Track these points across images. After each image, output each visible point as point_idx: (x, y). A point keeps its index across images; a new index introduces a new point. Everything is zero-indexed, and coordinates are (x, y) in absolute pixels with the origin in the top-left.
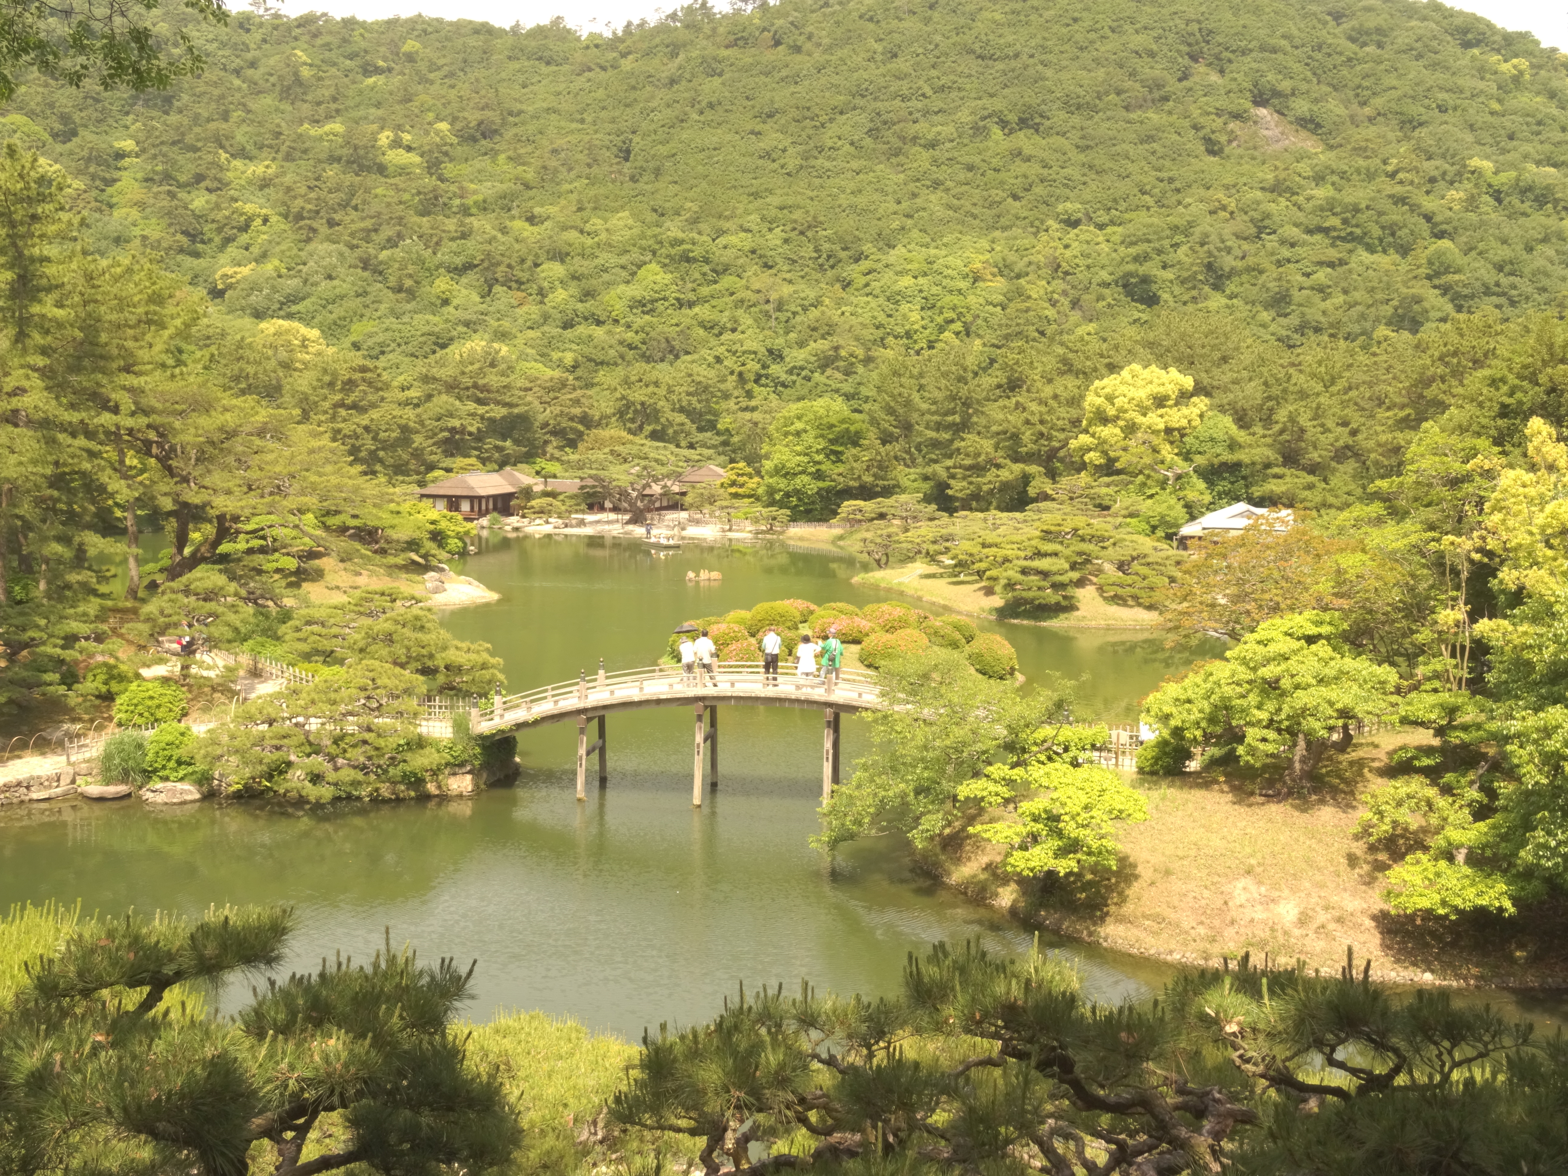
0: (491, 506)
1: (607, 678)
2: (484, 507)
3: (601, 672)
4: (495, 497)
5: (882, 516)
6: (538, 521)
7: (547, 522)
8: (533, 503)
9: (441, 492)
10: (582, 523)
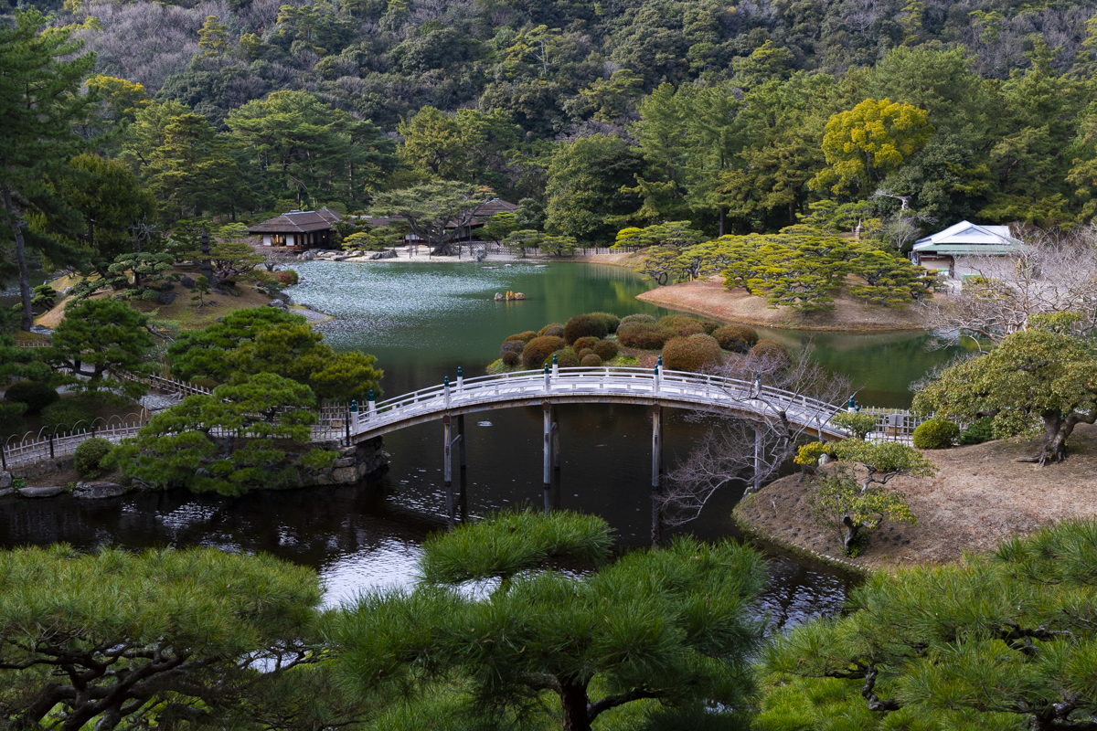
0: (312, 241)
1: (465, 383)
2: (306, 242)
3: (459, 379)
4: (316, 233)
5: (656, 242)
6: (354, 254)
7: (362, 254)
8: (351, 237)
9: (269, 230)
10: (394, 254)
